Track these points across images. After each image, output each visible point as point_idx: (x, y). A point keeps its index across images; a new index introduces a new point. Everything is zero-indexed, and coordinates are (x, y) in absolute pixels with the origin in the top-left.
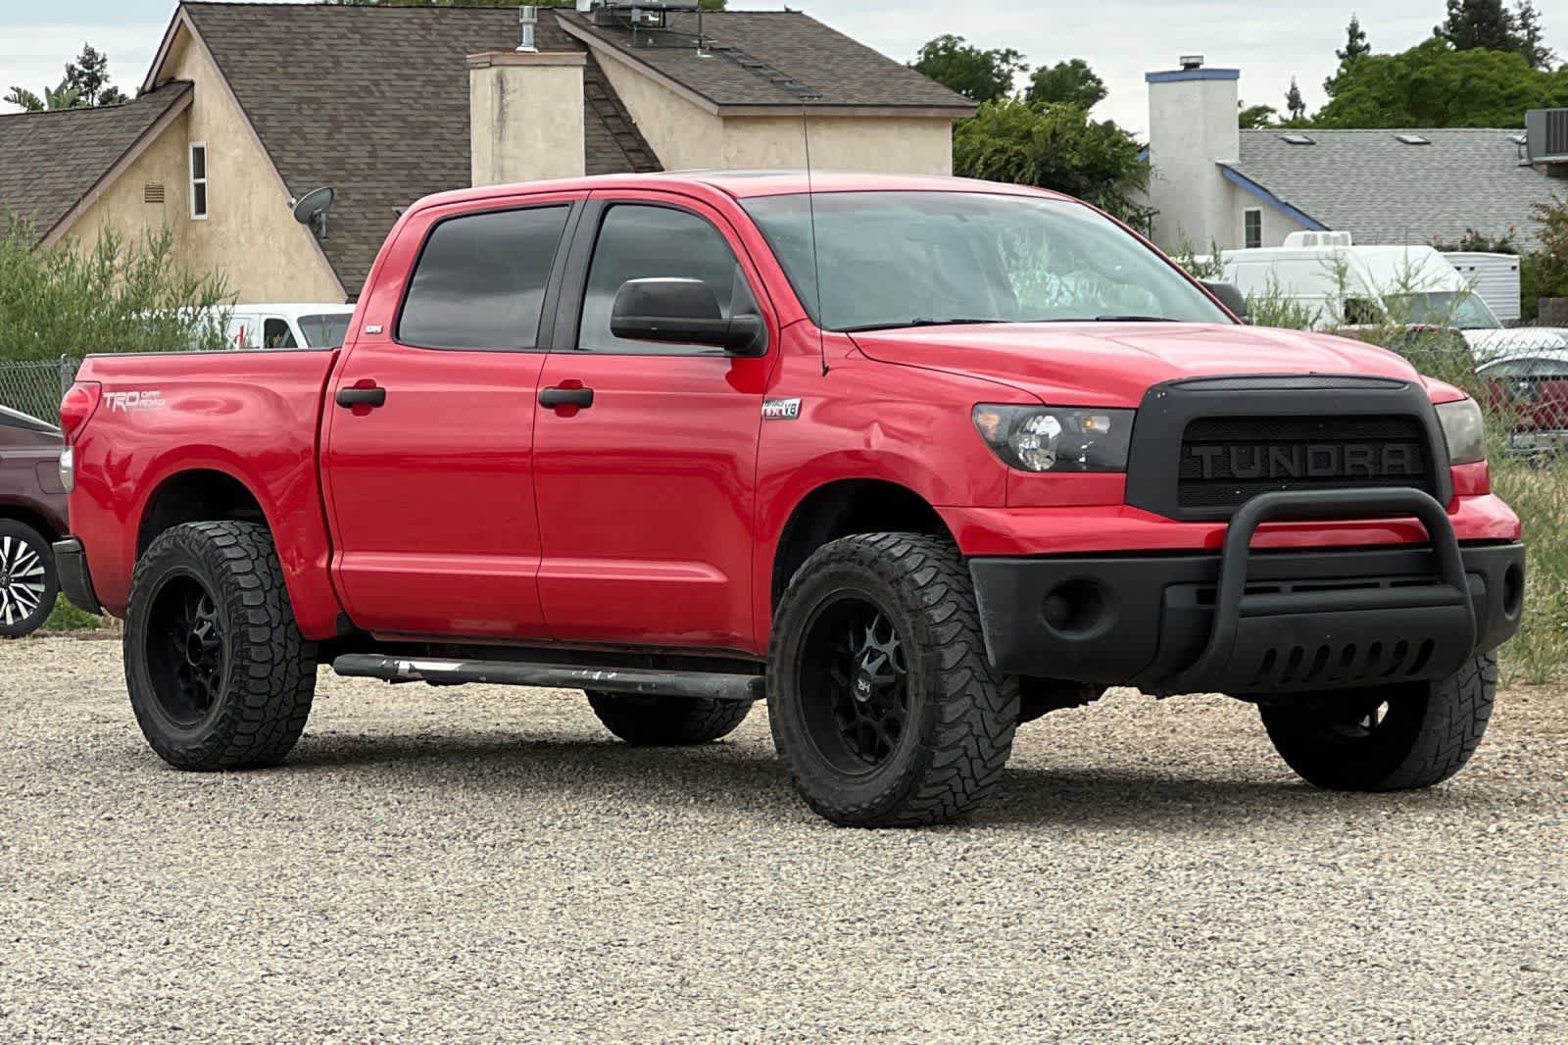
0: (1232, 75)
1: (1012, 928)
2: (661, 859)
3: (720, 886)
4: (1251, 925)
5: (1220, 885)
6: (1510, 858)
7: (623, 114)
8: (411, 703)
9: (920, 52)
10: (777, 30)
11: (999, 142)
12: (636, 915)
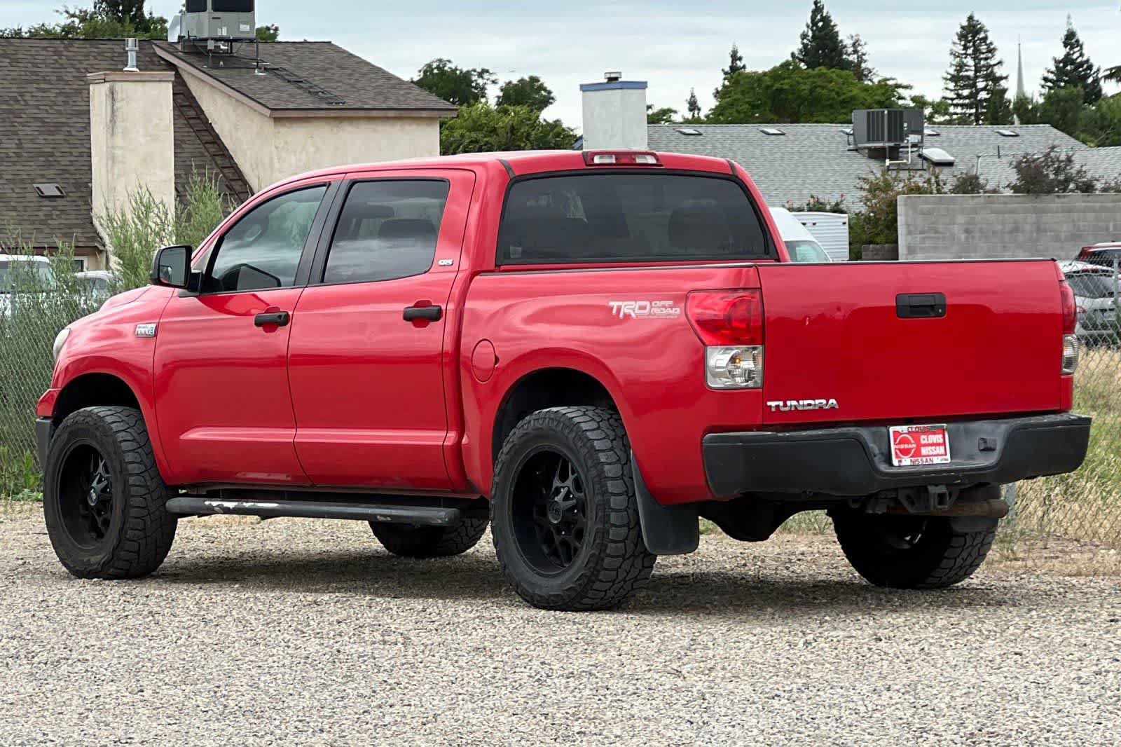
0: (642, 86)
1: (429, 725)
2: (171, 671)
3: (212, 694)
4: (612, 721)
5: (591, 690)
6: (811, 666)
7: (202, 116)
8: (7, 551)
9: (420, 71)
10: (312, 56)
11: (473, 135)
12: (144, 718)
